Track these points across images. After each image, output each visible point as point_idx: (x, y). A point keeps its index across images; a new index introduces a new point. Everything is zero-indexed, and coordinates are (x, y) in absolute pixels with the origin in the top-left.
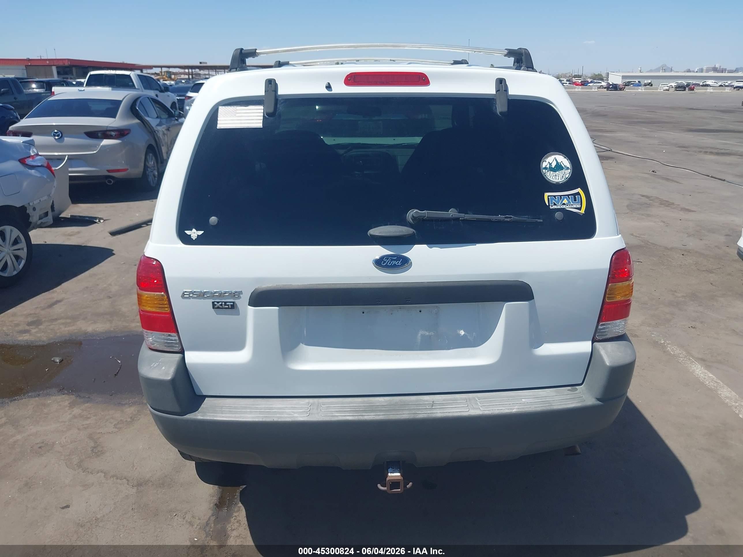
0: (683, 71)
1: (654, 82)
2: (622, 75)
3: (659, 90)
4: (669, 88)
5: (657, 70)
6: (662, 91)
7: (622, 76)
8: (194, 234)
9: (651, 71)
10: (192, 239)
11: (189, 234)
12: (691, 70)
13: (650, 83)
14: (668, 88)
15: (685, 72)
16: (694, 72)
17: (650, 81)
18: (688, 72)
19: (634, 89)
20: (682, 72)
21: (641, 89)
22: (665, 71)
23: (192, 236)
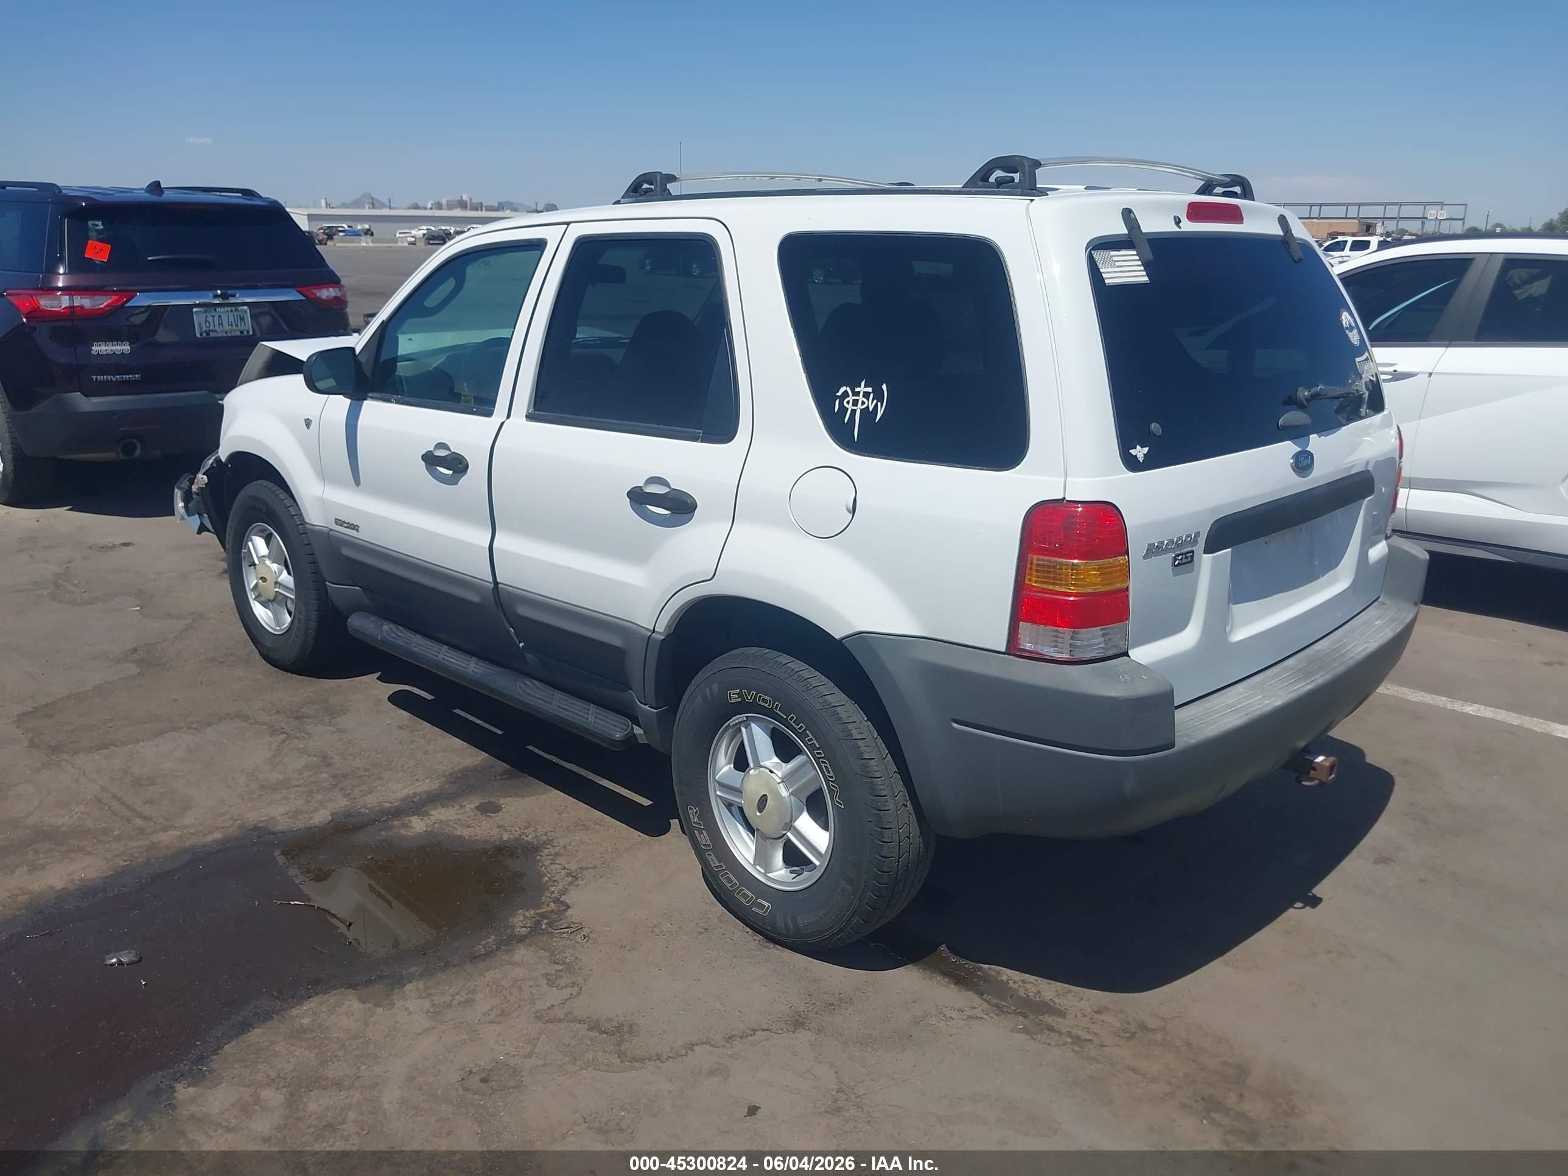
0: (406, 207)
1: (376, 227)
2: (306, 214)
3: (400, 244)
4: (415, 241)
5: (357, 204)
6: (406, 244)
7: (308, 215)
8: (1140, 452)
9: (344, 206)
10: (1140, 461)
11: (1134, 454)
12: (420, 205)
13: (368, 230)
14: (413, 239)
15: (409, 208)
16: (425, 208)
17: (367, 226)
18: (414, 208)
19: (353, 242)
20: (405, 209)
21: (367, 243)
22: (373, 206)
23: (1138, 456)
